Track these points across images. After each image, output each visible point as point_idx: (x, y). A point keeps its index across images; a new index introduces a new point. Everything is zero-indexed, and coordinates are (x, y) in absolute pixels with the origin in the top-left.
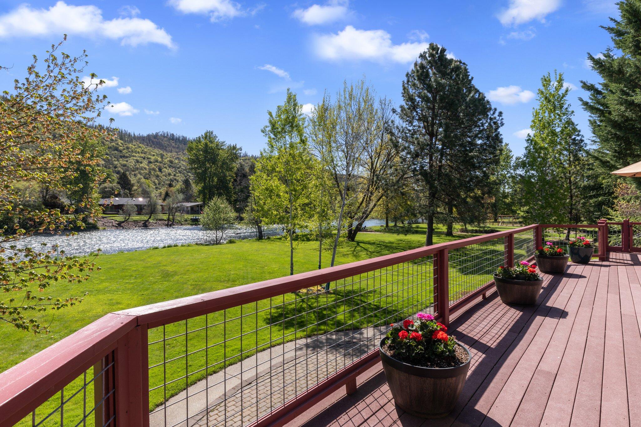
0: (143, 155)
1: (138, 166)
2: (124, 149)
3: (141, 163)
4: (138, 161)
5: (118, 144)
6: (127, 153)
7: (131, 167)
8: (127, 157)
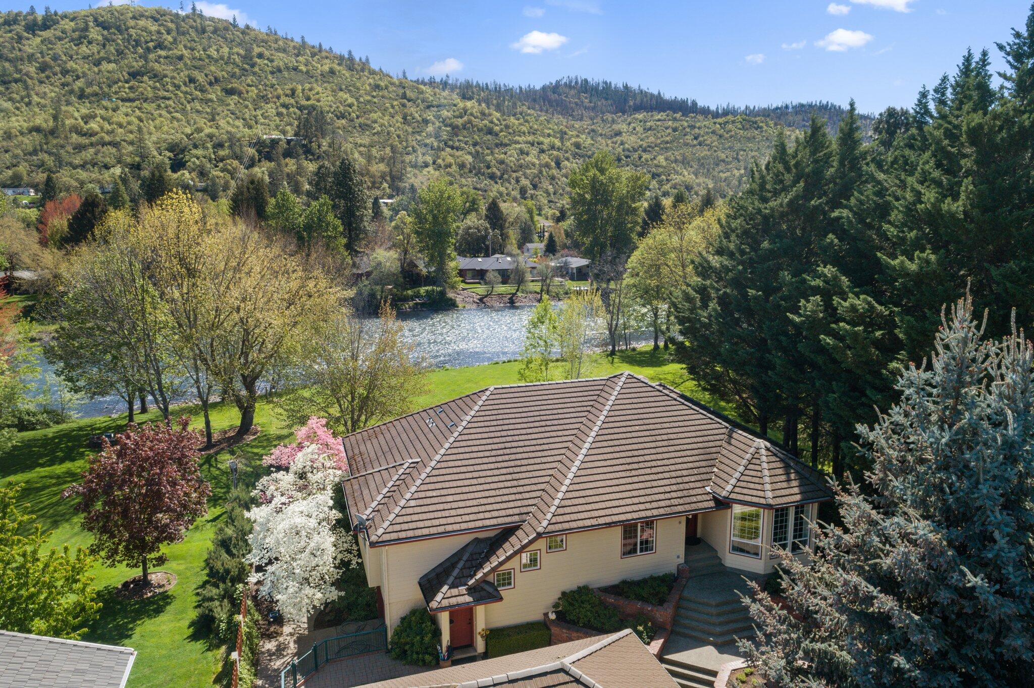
0: (530, 138)
1: (522, 161)
2: (501, 131)
3: (527, 154)
4: (521, 152)
5: (492, 122)
6: (505, 137)
7: (512, 164)
8: (506, 145)
